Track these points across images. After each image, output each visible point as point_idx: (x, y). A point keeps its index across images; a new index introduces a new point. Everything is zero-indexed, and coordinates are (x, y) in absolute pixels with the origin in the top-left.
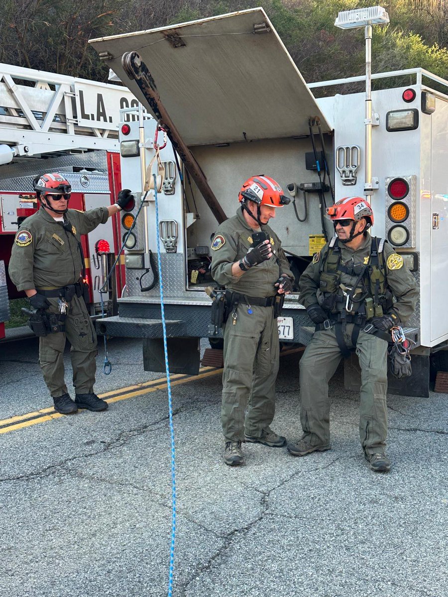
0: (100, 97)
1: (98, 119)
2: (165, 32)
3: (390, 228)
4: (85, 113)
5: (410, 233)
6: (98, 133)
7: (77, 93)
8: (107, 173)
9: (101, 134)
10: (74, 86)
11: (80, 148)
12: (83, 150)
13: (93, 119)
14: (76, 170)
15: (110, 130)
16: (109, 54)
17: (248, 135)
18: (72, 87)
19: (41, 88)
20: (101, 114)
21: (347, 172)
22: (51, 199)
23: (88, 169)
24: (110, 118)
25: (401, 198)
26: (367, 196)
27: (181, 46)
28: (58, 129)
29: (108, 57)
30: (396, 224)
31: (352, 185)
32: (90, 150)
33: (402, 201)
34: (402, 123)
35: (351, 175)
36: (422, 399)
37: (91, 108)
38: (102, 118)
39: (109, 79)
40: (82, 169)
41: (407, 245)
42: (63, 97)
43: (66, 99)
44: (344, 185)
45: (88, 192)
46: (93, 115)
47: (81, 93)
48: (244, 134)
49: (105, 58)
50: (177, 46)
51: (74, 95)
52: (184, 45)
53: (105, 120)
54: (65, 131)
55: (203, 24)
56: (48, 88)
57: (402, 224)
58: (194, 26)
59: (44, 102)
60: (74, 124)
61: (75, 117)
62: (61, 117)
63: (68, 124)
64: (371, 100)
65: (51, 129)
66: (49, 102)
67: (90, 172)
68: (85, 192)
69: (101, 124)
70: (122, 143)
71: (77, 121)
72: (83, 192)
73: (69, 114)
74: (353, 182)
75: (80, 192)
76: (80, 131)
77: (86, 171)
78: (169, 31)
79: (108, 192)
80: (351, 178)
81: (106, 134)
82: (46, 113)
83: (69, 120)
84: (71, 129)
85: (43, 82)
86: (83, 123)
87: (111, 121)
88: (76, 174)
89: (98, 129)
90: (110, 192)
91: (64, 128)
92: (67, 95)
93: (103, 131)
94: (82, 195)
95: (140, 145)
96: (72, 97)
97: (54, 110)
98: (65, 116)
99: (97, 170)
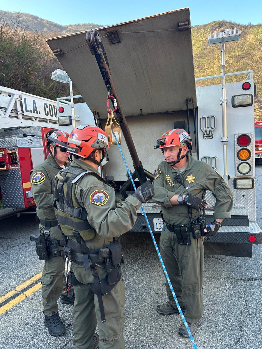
0: (34, 102)
1: (34, 112)
2: (107, 30)
3: (239, 163)
4: (28, 109)
5: (252, 167)
6: (34, 119)
7: (23, 99)
8: (42, 137)
9: (35, 119)
10: (21, 95)
11: (25, 126)
12: (26, 127)
13: (31, 112)
14: (25, 136)
15: (40, 118)
16: (61, 51)
17: (143, 111)
18: (20, 96)
19: (4, 95)
20: (35, 110)
21: (207, 131)
22: (58, 150)
23: (32, 136)
24: (40, 112)
25: (245, 146)
26: (224, 145)
27: (117, 42)
28: (13, 116)
29: (60, 53)
30: (242, 161)
31: (211, 139)
32: (30, 127)
33: (246, 148)
34: (243, 102)
35: (210, 133)
36: (249, 258)
37: (30, 107)
38: (35, 112)
39: (51, 78)
40: (28, 135)
41: (250, 174)
42: (16, 101)
43: (17, 101)
44: (205, 139)
45: (32, 147)
46: (31, 110)
47: (25, 99)
48: (141, 110)
49: (58, 53)
50: (114, 42)
51: (22, 100)
52: (120, 42)
53: (37, 113)
54: (17, 117)
55: (139, 22)
56: (8, 96)
57: (246, 161)
58: (132, 24)
59: (6, 103)
60: (22, 114)
61: (22, 111)
62: (15, 111)
63: (19, 114)
64: (225, 88)
65: (10, 116)
66: (8, 103)
67: (33, 137)
68: (31, 147)
69: (35, 115)
70: (59, 118)
71: (23, 113)
72: (30, 147)
73: (19, 109)
74: (211, 137)
75: (28, 147)
76: (25, 118)
77: (30, 136)
78: (111, 29)
79: (42, 147)
80: (210, 135)
81: (38, 120)
82: (7, 108)
83: (19, 112)
84: (20, 117)
85: (5, 92)
86: (26, 113)
87: (40, 114)
88: (25, 138)
89: (34, 117)
90: (44, 147)
91: (17, 116)
92: (18, 99)
93: (36, 118)
94: (30, 149)
95: (72, 118)
96: (20, 101)
97: (11, 107)
98: (17, 110)
99: (36, 136)
